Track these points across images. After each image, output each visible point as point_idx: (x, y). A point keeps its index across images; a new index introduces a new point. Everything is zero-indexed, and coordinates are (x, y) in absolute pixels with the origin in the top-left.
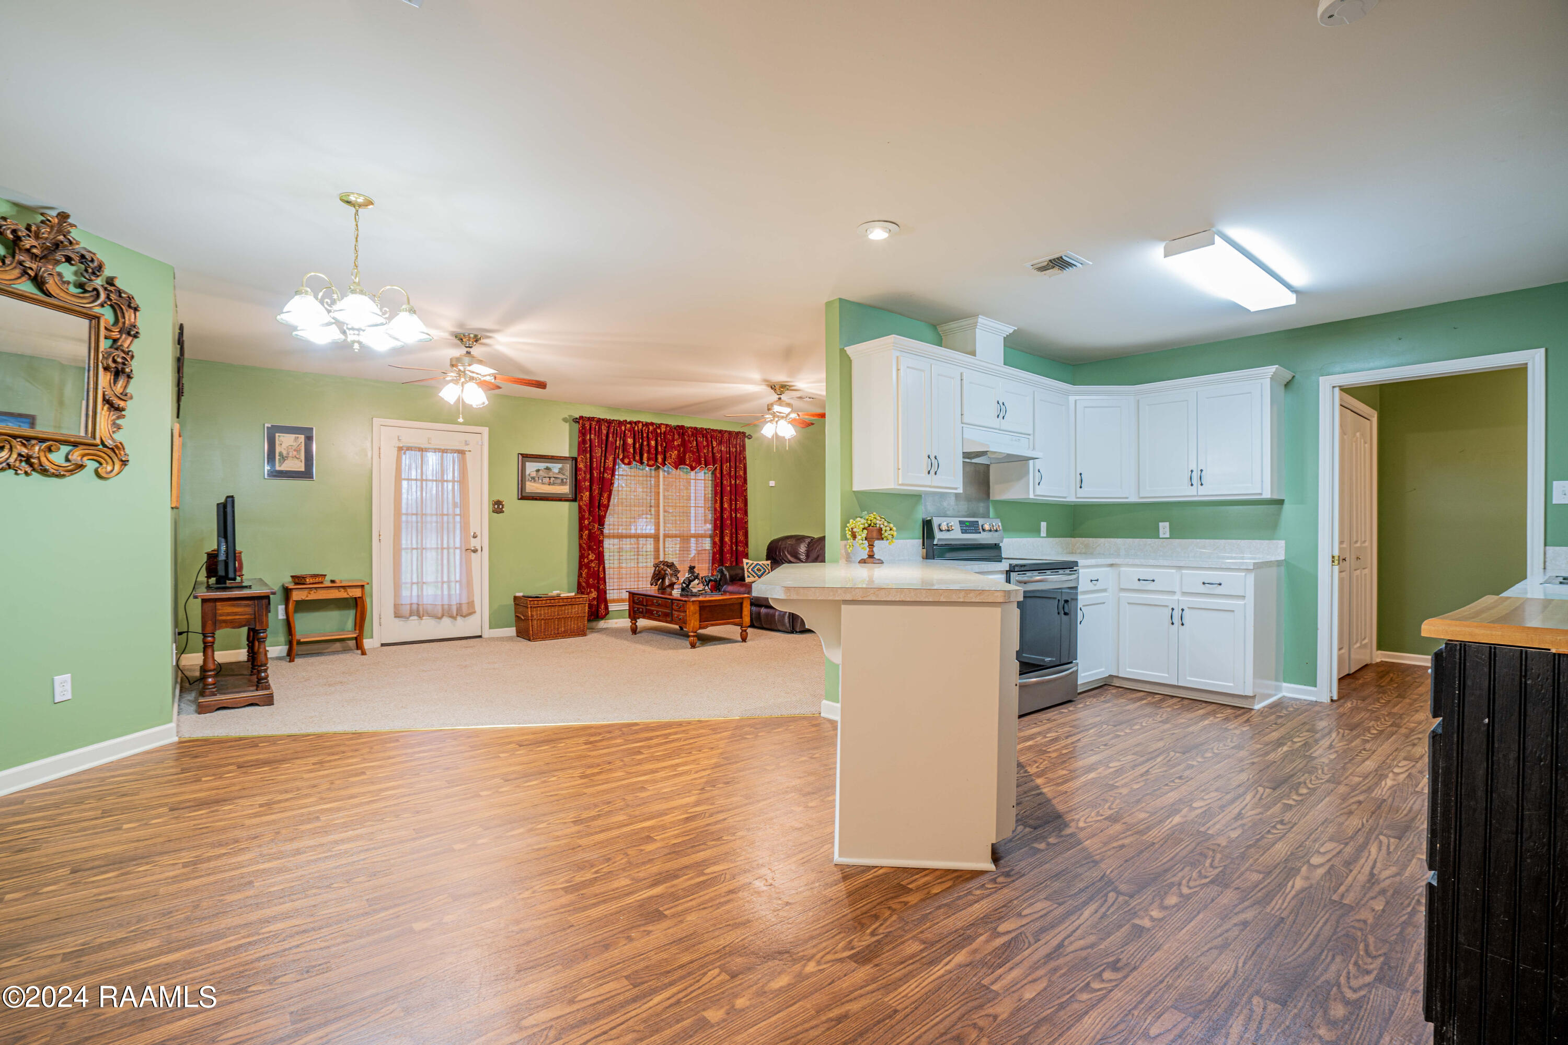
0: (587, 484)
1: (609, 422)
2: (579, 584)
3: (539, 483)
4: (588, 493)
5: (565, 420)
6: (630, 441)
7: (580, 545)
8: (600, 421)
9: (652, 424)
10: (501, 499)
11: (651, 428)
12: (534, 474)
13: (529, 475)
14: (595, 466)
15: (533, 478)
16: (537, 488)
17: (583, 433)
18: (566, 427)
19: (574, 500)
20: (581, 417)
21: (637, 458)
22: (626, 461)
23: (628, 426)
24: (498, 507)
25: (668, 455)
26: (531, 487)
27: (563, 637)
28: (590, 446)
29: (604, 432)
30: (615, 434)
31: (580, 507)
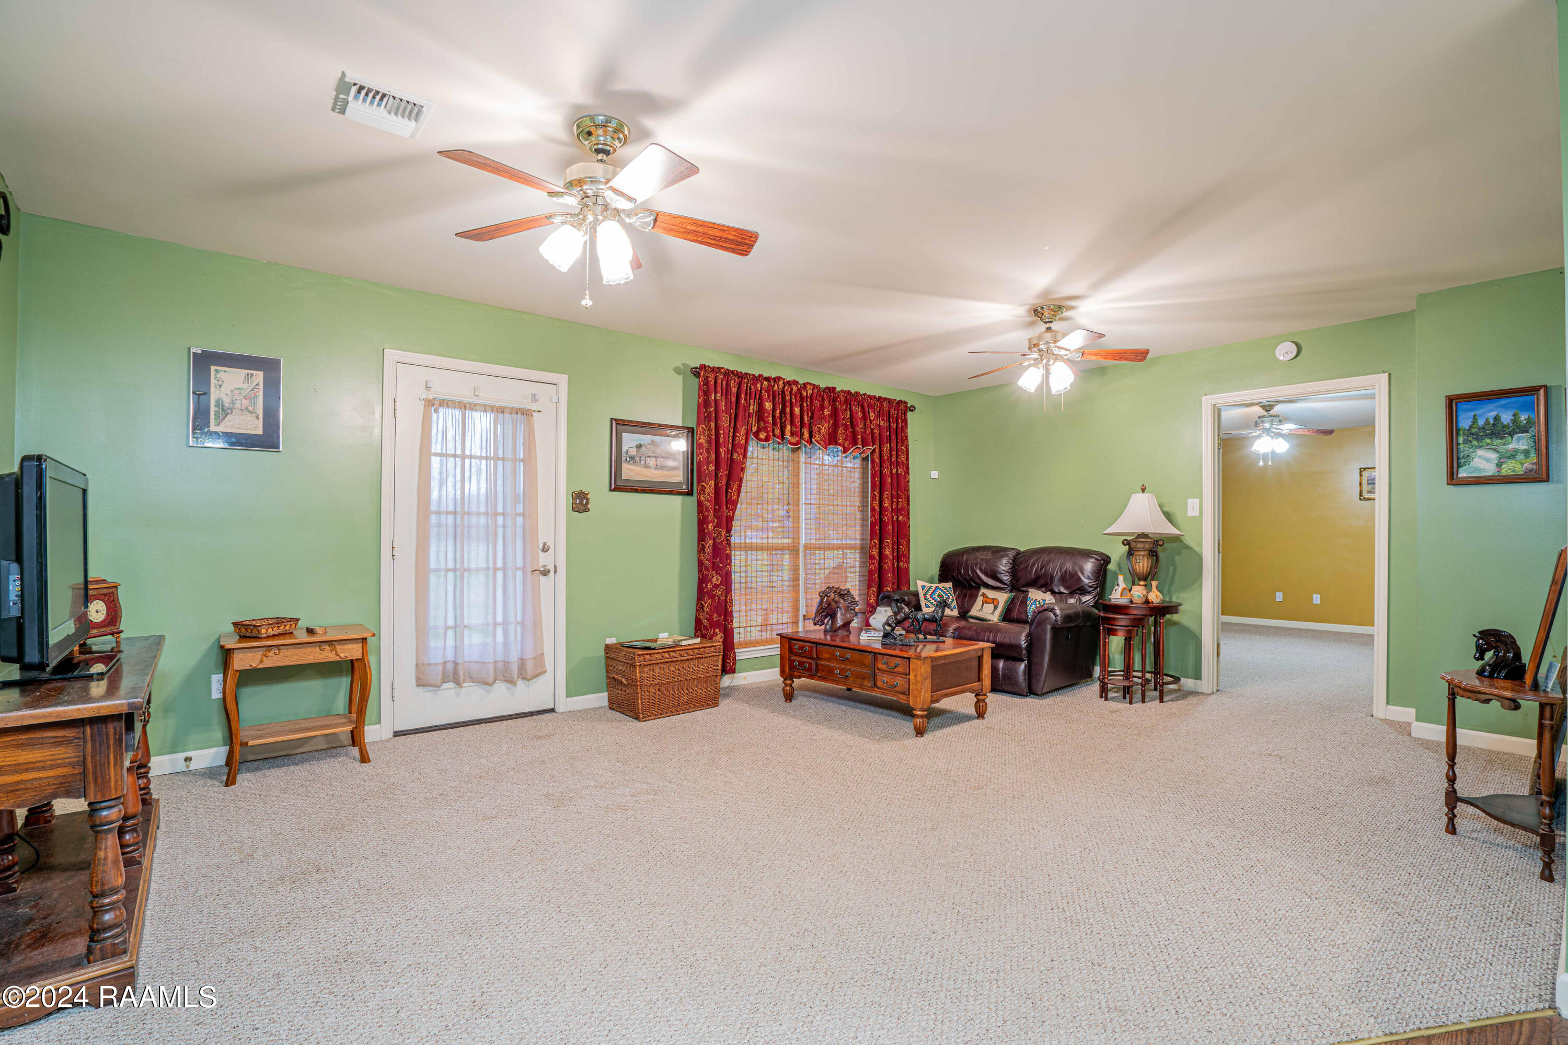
0: (712, 468)
1: (741, 376)
2: (698, 622)
3: (640, 466)
4: (712, 483)
5: (677, 371)
6: (768, 406)
7: (700, 563)
8: (728, 373)
9: (796, 383)
10: (585, 490)
11: (795, 388)
12: (633, 452)
13: (627, 453)
14: (721, 441)
15: (632, 458)
16: (638, 474)
17: (705, 391)
18: (678, 382)
19: (690, 493)
20: (703, 367)
21: (778, 432)
22: (762, 435)
23: (765, 383)
24: (580, 502)
25: (815, 429)
26: (630, 472)
27: (686, 711)
28: (716, 411)
29: (734, 390)
30: (748, 394)
31: (700, 504)
